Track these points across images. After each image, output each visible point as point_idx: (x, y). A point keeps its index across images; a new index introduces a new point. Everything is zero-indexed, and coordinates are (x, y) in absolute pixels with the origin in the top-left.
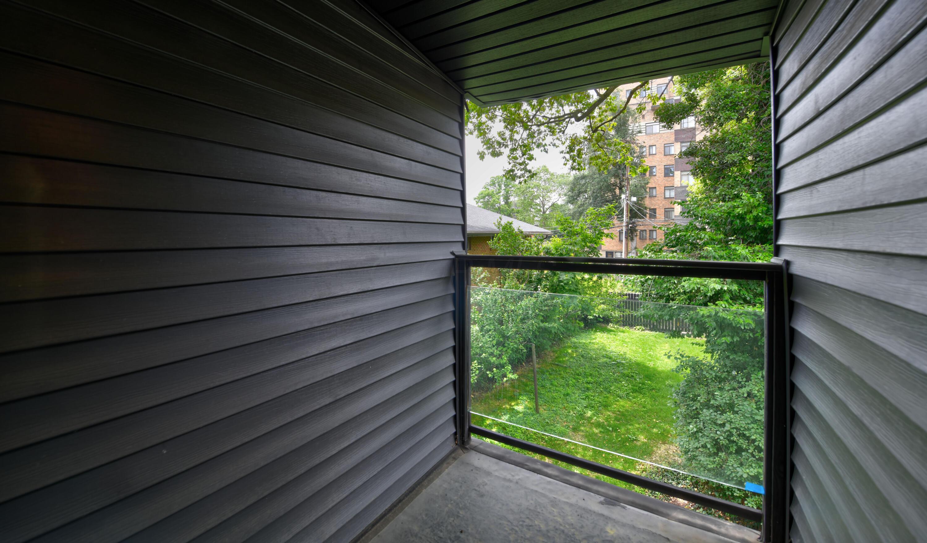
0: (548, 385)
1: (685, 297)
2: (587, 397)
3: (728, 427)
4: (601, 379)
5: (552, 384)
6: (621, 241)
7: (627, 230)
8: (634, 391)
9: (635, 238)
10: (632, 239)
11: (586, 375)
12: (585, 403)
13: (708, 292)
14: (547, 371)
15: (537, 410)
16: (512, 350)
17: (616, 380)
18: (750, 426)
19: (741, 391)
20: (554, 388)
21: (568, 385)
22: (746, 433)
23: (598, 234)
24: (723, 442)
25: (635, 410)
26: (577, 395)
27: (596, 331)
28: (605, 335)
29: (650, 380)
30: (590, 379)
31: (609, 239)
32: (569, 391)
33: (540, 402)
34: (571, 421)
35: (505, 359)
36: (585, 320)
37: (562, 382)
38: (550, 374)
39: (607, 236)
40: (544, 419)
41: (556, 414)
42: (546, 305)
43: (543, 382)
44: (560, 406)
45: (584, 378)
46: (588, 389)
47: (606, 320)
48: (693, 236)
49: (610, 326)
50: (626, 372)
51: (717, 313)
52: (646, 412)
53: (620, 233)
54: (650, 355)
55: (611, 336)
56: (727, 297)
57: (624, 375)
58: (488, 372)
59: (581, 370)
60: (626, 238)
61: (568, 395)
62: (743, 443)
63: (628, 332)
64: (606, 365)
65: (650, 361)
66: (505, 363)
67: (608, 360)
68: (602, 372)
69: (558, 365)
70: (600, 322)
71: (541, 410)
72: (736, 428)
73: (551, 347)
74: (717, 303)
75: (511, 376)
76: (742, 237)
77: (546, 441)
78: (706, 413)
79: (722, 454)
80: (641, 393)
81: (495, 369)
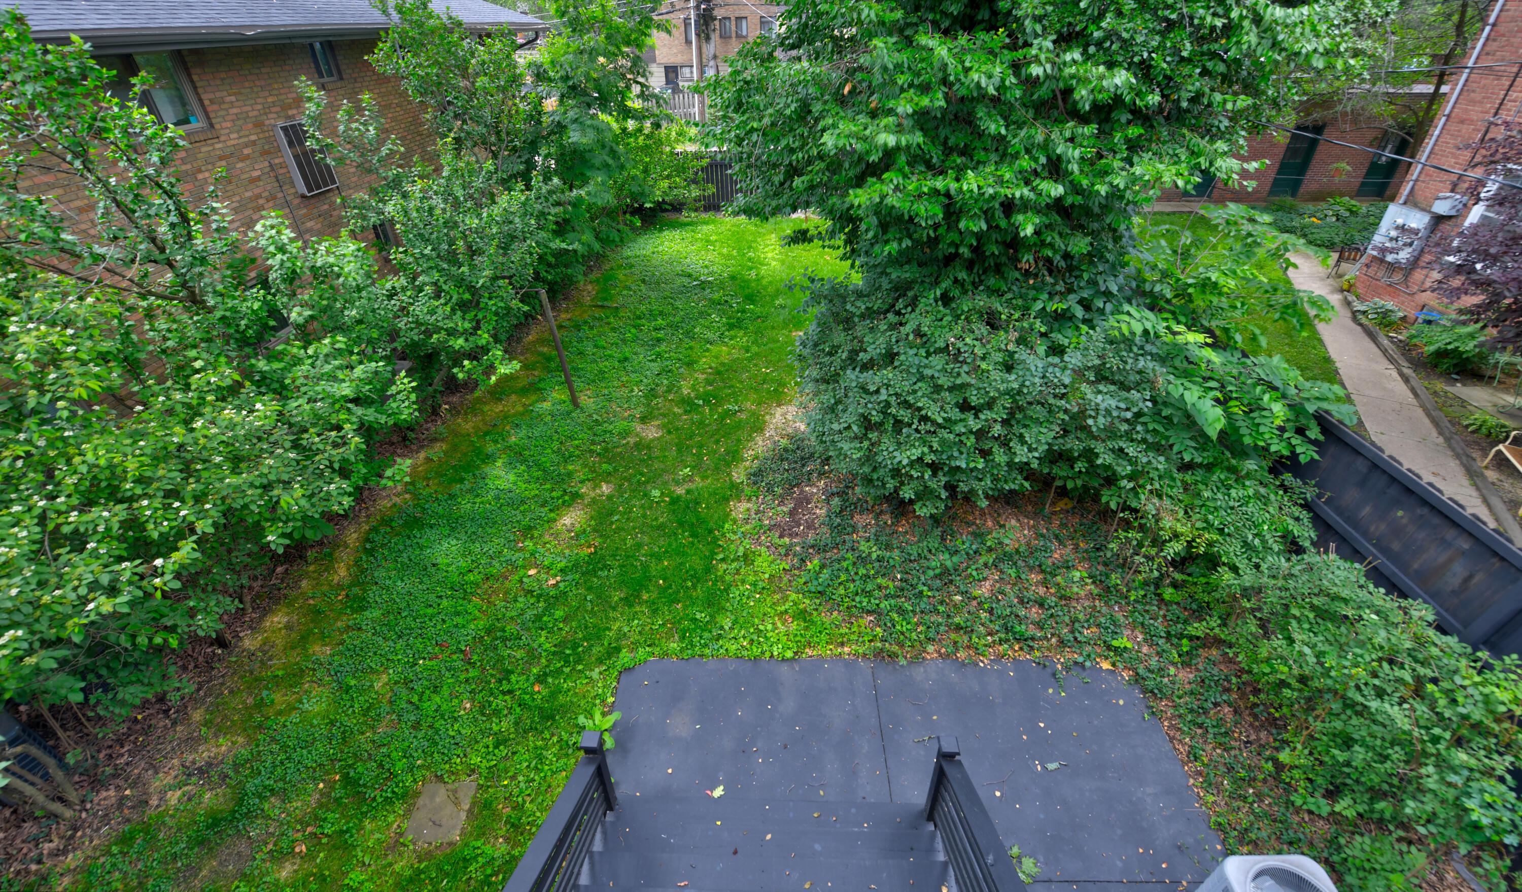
0: (590, 349)
1: (823, 165)
2: (659, 355)
3: (883, 396)
4: (678, 319)
5: (596, 346)
6: (688, 42)
7: (698, 15)
8: (731, 327)
9: (712, 36)
10: (708, 38)
11: (652, 316)
12: (656, 367)
13: (868, 152)
14: (586, 322)
15: (575, 402)
16: (496, 314)
17: (701, 314)
18: (916, 387)
19: (904, 330)
20: (601, 353)
21: (624, 341)
22: (910, 399)
23: (640, 23)
24: (876, 417)
25: (734, 361)
26: (641, 356)
27: (661, 230)
28: (677, 234)
29: (752, 302)
30: (660, 322)
31: (663, 35)
32: (627, 351)
33: (578, 384)
34: (637, 405)
35: (484, 338)
36: (639, 211)
37: (613, 337)
38: (591, 328)
39: (658, 27)
40: (590, 416)
41: (610, 400)
42: (558, 204)
43: (579, 346)
44: (615, 383)
45: (649, 321)
46: (659, 340)
47: (677, 207)
48: (843, 15)
49: (686, 216)
50: (716, 296)
51: (883, 197)
52: (750, 360)
53: (686, 24)
54: (750, 259)
55: (687, 234)
56: (902, 160)
57: (713, 302)
58: (455, 370)
59: (643, 308)
60: (698, 35)
61: (626, 359)
62: (904, 415)
63: (713, 222)
64: (685, 290)
65: (751, 269)
66: (488, 343)
67: (686, 281)
68: (678, 304)
69: (602, 307)
70: (666, 210)
71: (583, 400)
72: (896, 394)
73: (585, 274)
74: (885, 176)
75: (504, 370)
76: (931, 17)
77: (599, 454)
78: (851, 376)
79: (874, 436)
80: (740, 328)
81: (466, 363)
